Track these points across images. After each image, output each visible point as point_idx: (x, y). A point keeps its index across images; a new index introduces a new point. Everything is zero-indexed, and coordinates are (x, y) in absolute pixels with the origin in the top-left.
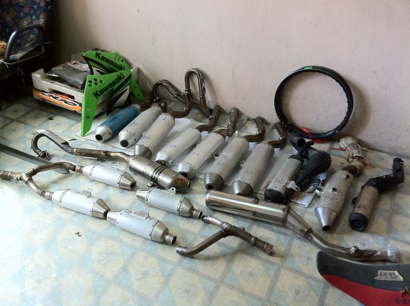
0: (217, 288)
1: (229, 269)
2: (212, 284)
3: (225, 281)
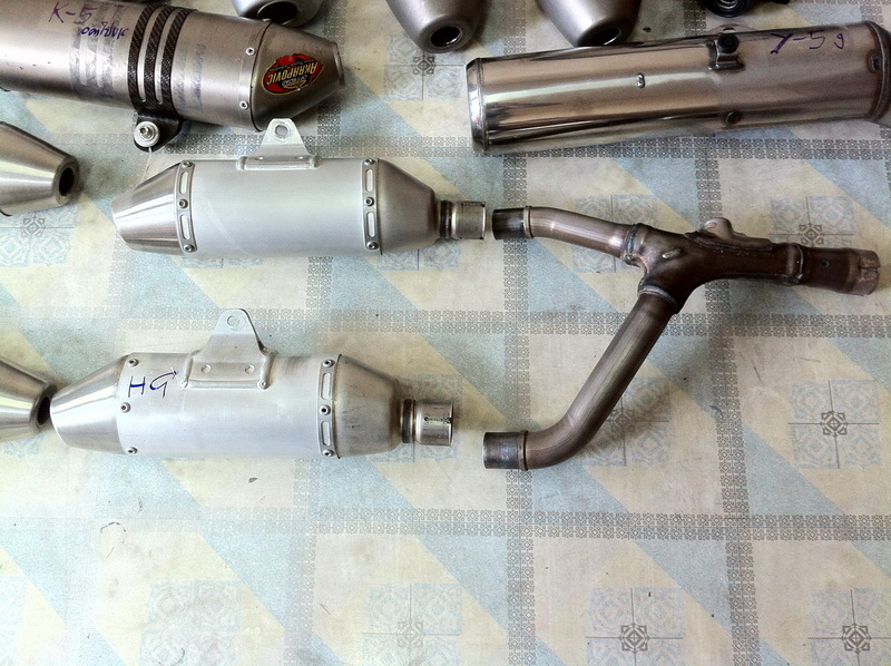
0: (739, 560)
2: (712, 552)
3: (754, 510)
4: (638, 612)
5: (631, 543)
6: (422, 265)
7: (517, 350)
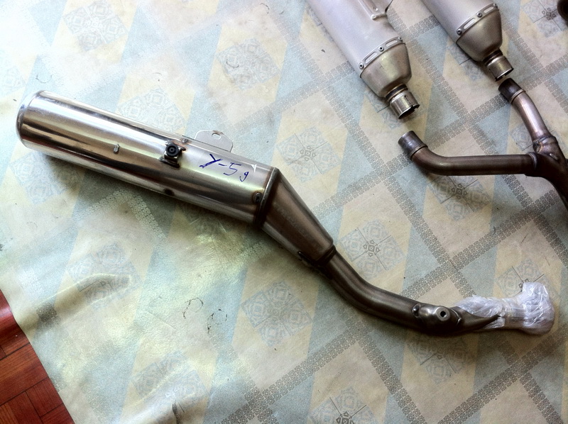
0: (436, 277)
1: (488, 247)
4: (383, 244)
5: (410, 225)
6: (463, 65)
7: (456, 128)
